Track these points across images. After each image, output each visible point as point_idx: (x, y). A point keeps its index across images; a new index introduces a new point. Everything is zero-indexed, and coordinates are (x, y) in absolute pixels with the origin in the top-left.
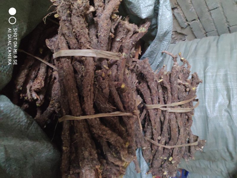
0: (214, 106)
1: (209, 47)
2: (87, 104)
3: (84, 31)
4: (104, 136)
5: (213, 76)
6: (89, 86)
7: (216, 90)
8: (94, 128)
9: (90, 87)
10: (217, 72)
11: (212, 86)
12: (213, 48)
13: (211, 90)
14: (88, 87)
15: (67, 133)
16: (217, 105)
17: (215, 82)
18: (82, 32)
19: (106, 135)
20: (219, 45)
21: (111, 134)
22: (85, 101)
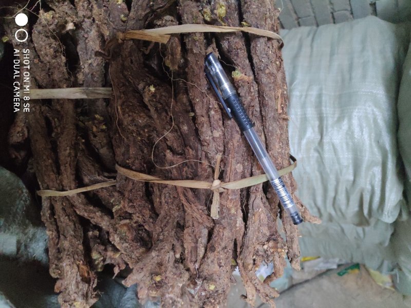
0: (300, 143)
1: (300, 47)
2: (65, 176)
3: (59, 60)
4: (93, 219)
5: (301, 96)
6: (68, 148)
7: (304, 119)
8: (77, 208)
9: (70, 150)
10: (308, 90)
11: (299, 111)
12: (306, 50)
13: (297, 118)
14: (65, 150)
15: (47, 214)
16: (304, 142)
17: (303, 106)
18: (54, 63)
19: (94, 218)
20: (315, 45)
21: (101, 217)
22: (63, 170)
